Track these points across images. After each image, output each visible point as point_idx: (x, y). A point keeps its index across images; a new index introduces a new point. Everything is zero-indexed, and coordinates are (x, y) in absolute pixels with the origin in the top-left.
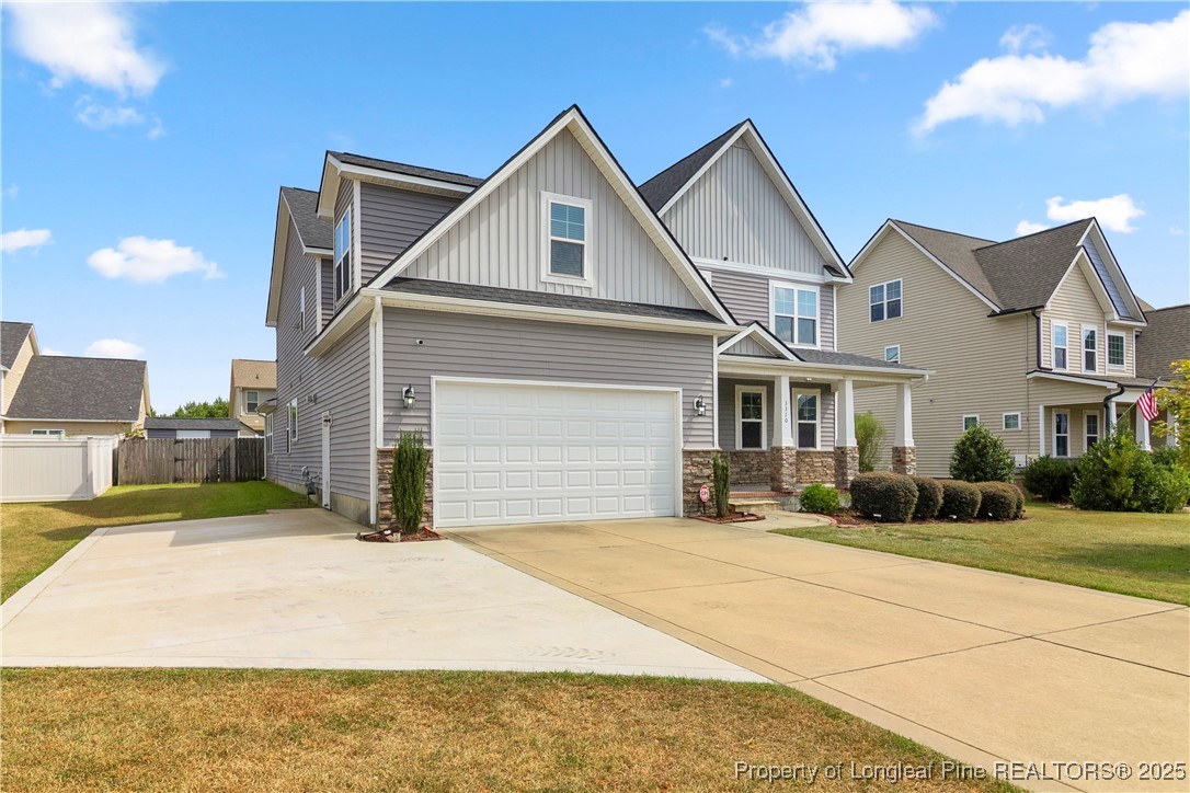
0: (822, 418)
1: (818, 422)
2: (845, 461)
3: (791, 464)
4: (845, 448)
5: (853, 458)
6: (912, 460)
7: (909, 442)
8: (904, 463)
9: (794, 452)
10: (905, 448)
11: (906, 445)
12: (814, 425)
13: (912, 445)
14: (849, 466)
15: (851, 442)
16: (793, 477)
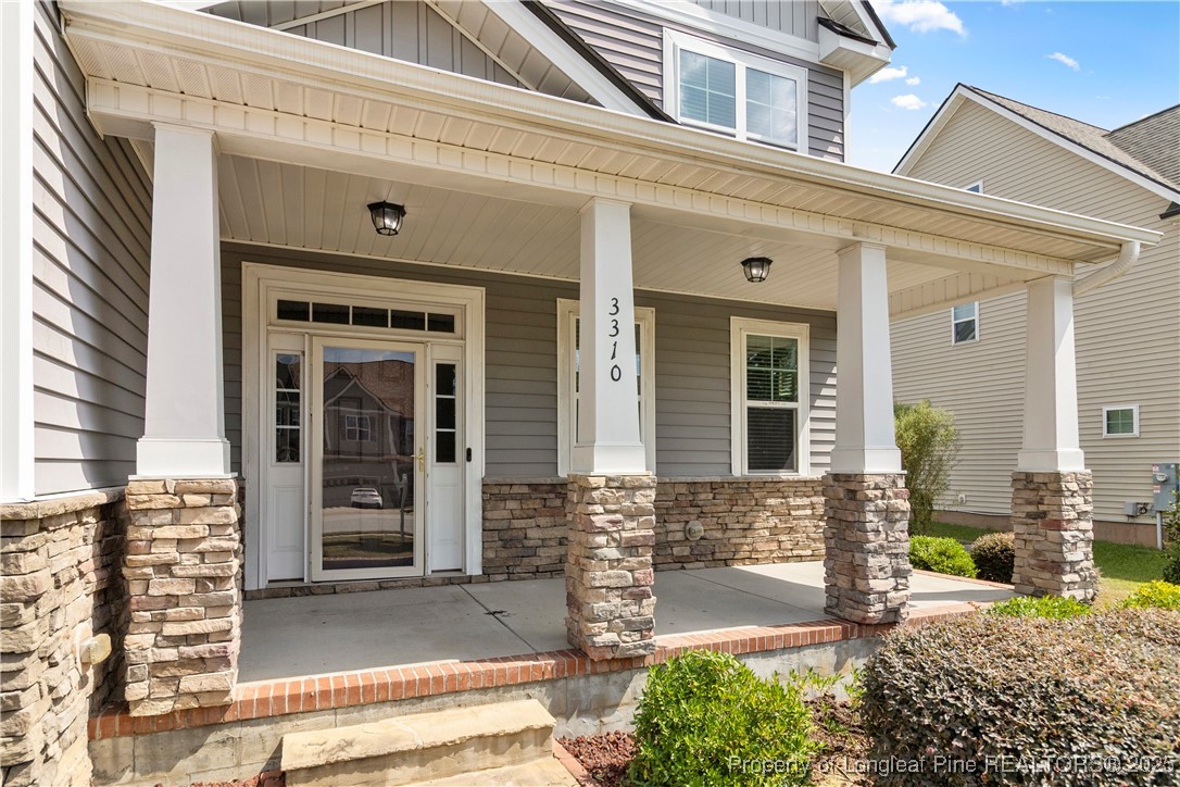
0: (814, 396)
1: (801, 405)
2: (861, 525)
3: (631, 547)
4: (858, 478)
5: (888, 515)
6: (1081, 515)
7: (1070, 459)
8: (1057, 525)
9: (646, 499)
10: (1058, 477)
11: (1063, 468)
12: (791, 414)
13: (1080, 468)
14: (874, 542)
15: (882, 462)
16: (639, 597)
